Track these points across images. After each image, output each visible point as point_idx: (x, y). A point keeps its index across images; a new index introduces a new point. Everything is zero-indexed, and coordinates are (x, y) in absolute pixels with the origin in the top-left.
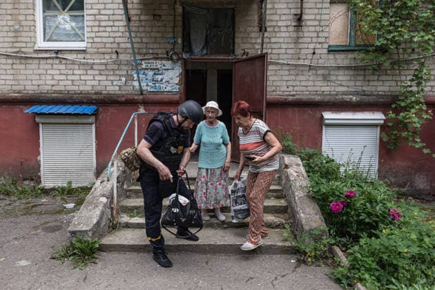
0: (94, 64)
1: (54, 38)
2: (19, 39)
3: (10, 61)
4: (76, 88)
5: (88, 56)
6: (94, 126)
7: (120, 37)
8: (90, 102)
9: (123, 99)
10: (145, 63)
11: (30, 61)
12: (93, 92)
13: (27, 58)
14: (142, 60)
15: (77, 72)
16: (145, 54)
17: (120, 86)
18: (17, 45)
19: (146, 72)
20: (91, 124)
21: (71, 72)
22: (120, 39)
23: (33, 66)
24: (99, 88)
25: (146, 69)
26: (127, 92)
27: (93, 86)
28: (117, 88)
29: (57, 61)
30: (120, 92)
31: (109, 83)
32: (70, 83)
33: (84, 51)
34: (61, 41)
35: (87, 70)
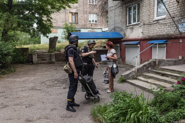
0: (167, 23)
1: (160, 15)
2: (150, 18)
3: (148, 26)
4: (162, 33)
5: (166, 20)
6: (166, 48)
7: (175, 10)
8: (164, 39)
9: (174, 37)
10: (183, 20)
11: (152, 25)
12: (166, 34)
13: (151, 24)
14: (182, 19)
15: (163, 27)
16: (183, 16)
17: (174, 31)
18: (150, 20)
19: (183, 24)
20: (165, 47)
21: (161, 27)
22: (175, 11)
23: (152, 27)
24: (168, 33)
25: (183, 23)
26: (176, 34)
27: (166, 32)
28: (173, 32)
29: (158, 24)
30: (174, 34)
31: (171, 30)
32: (160, 31)
33: (164, 19)
34: (161, 16)
35: (165, 26)
